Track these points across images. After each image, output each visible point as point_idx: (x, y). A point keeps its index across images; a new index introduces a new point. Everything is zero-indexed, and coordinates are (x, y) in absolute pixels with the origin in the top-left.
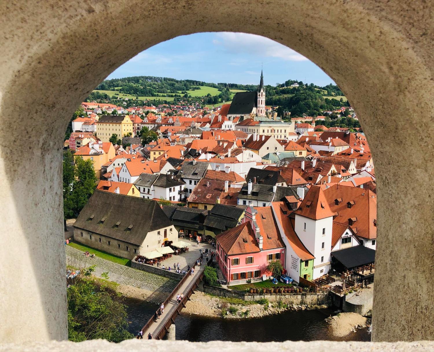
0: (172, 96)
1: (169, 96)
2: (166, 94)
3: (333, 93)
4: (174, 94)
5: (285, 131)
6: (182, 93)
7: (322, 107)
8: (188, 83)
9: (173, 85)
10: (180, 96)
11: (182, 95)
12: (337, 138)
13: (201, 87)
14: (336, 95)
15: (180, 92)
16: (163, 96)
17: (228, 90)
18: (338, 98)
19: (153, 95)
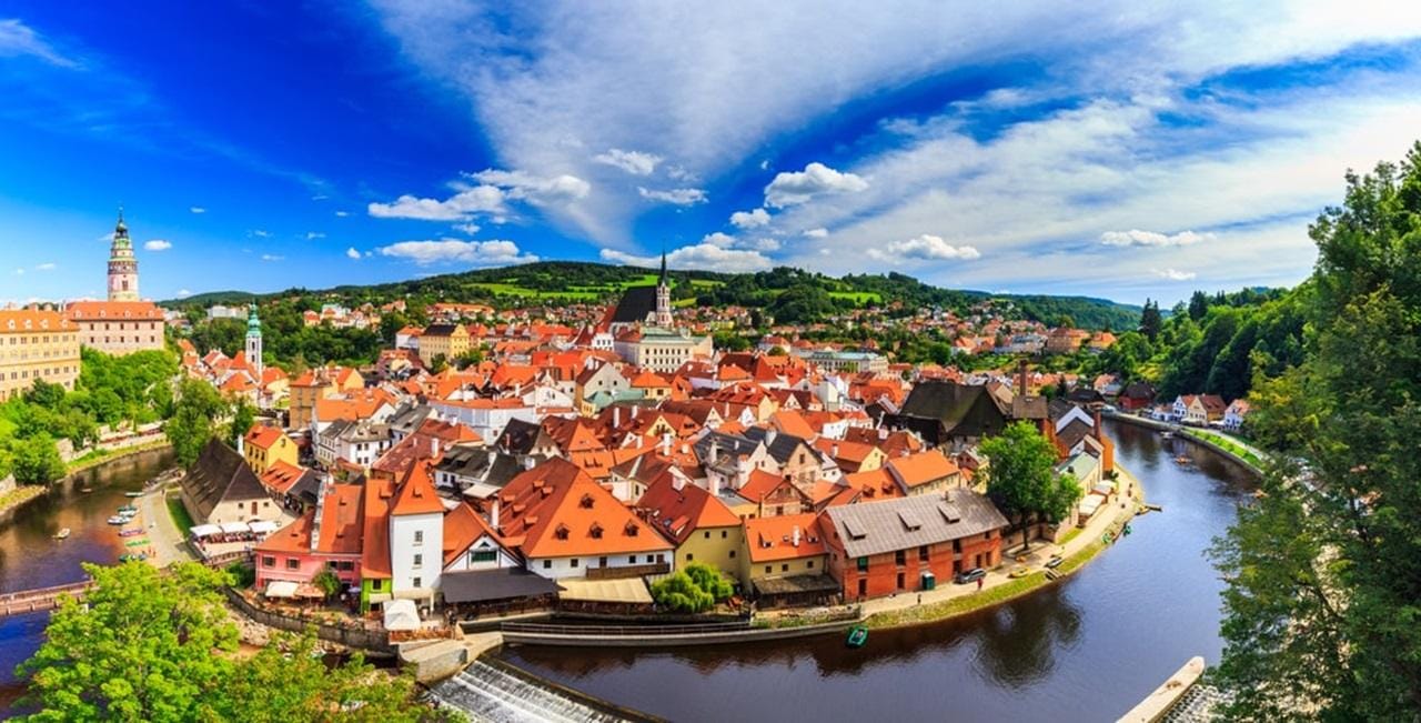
0: (596, 291)
1: (590, 291)
2: (585, 289)
3: (849, 288)
4: (599, 288)
5: (687, 352)
6: (614, 286)
7: (825, 311)
8: (626, 271)
9: (600, 274)
10: (608, 291)
11: (612, 289)
12: (734, 365)
13: (646, 276)
14: (853, 291)
15: (611, 284)
16: (582, 291)
17: (688, 282)
18: (853, 297)
19: (565, 290)
